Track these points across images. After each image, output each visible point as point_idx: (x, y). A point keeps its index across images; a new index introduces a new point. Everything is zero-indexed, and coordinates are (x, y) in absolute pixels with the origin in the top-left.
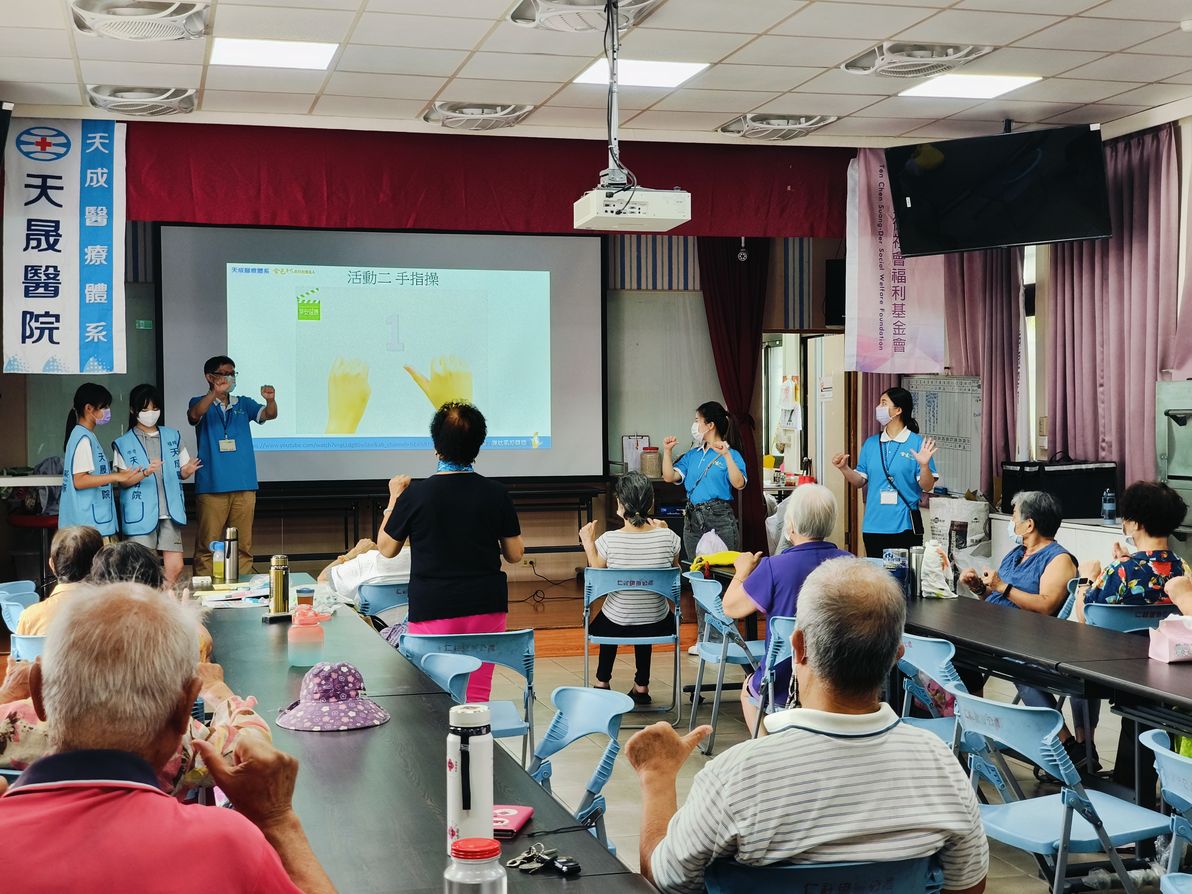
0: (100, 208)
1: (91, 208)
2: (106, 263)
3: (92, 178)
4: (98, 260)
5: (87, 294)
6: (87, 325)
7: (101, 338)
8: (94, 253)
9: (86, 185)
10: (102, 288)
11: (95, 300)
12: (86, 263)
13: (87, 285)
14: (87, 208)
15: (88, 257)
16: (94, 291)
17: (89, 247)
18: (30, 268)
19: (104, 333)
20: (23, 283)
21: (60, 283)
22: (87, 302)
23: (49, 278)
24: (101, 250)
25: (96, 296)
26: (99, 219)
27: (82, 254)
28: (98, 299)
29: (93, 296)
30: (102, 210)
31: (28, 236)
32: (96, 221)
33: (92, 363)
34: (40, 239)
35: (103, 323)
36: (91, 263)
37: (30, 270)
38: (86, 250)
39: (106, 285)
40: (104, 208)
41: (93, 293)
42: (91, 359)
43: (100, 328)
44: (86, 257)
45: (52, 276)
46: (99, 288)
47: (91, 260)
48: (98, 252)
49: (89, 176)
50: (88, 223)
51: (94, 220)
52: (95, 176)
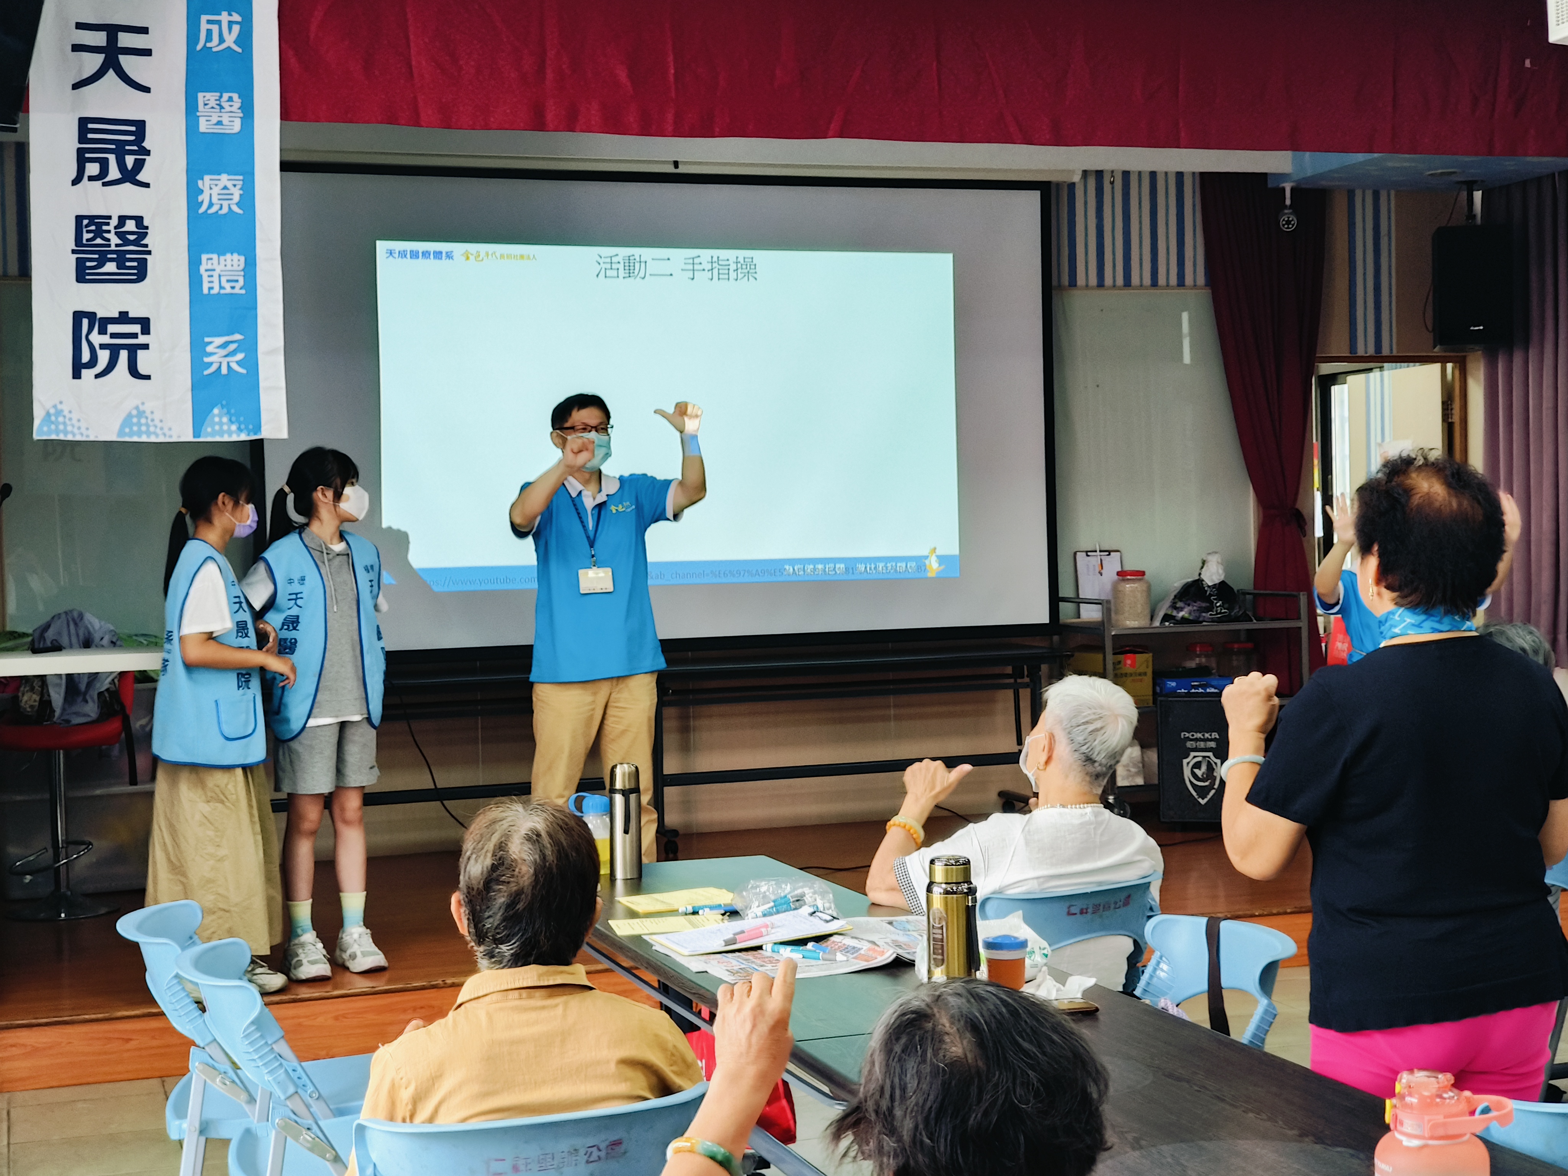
0: (226, 96)
1: (208, 95)
2: (240, 211)
3: (209, 32)
4: (225, 204)
5: (205, 275)
6: (207, 340)
7: (235, 366)
8: (216, 191)
9: (199, 47)
10: (235, 263)
11: (221, 287)
12: (201, 210)
13: (204, 257)
14: (200, 95)
15: (204, 198)
16: (219, 269)
17: (207, 178)
18: (85, 222)
19: (240, 356)
20: (74, 252)
21: (149, 253)
22: (205, 291)
23: (127, 242)
24: (229, 184)
25: (223, 279)
26: (225, 120)
27: (193, 192)
28: (227, 286)
29: (215, 279)
30: (230, 99)
31: (80, 152)
32: (219, 123)
33: (217, 419)
34: (107, 159)
35: (238, 337)
36: (210, 211)
37: (87, 226)
38: (200, 183)
39: (242, 258)
40: (235, 96)
41: (216, 274)
42: (216, 411)
43: (233, 347)
44: (200, 198)
45: (132, 237)
46: (229, 263)
47: (211, 205)
48: (225, 188)
49: (204, 27)
50: (203, 126)
51: (215, 119)
52: (215, 28)
